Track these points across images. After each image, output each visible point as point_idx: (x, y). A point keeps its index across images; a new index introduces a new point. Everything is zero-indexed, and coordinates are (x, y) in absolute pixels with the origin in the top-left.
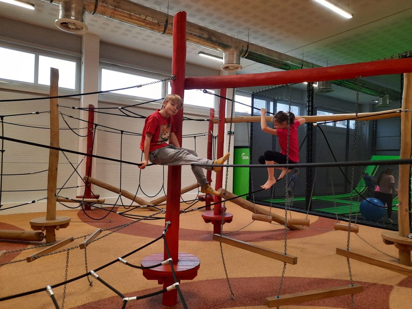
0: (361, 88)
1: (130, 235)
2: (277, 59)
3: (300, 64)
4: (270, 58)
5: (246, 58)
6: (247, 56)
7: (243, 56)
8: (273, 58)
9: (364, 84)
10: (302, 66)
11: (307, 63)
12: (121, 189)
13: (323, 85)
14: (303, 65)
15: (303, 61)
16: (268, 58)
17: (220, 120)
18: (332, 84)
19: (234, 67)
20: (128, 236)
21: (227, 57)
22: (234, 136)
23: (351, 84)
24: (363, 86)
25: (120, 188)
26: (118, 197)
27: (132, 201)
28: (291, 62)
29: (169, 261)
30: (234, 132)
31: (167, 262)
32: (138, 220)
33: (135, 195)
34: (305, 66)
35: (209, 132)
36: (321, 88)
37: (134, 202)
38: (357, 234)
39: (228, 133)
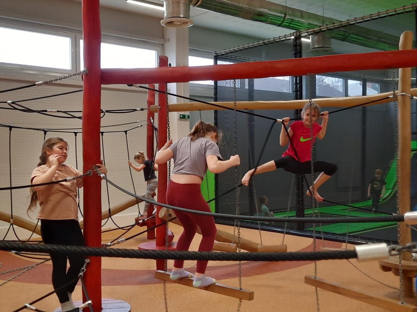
0: (376, 44)
1: (30, 284)
2: (247, 6)
3: (281, 13)
4: (236, 6)
5: (199, 6)
6: (200, 4)
7: (195, 5)
8: (241, 5)
9: (380, 38)
10: (285, 15)
11: (292, 11)
12: (13, 214)
13: (318, 42)
14: (287, 14)
15: (286, 7)
16: (232, 5)
17: (161, 108)
18: (332, 40)
19: (180, 22)
20: (28, 285)
21: (170, 8)
22: (189, 122)
23: (361, 38)
24: (380, 41)
25: (11, 214)
26: (9, 227)
27: (32, 232)
28: (269, 9)
29: (88, 304)
30: (188, 116)
31: (86, 305)
32: (43, 260)
33: (36, 223)
34: (290, 15)
35: (149, 120)
36: (316, 46)
37: (34, 233)
38: (349, 261)
39: (180, 117)
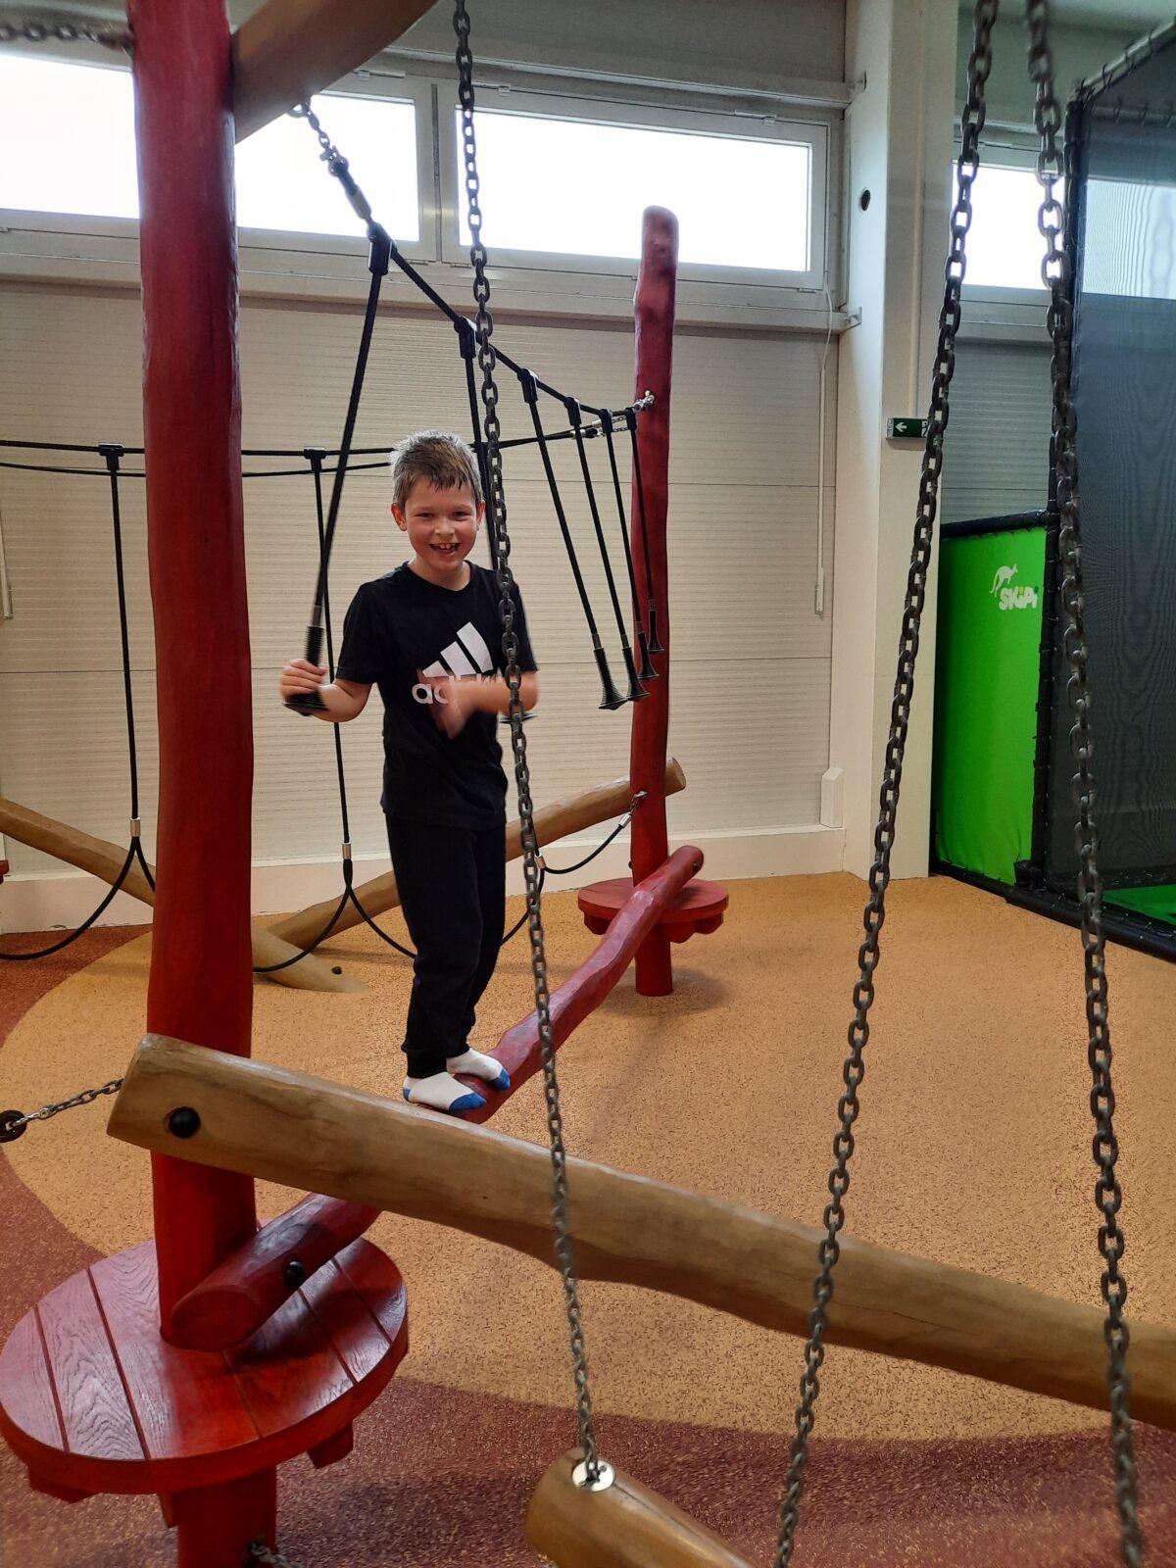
39: (895, 430)
